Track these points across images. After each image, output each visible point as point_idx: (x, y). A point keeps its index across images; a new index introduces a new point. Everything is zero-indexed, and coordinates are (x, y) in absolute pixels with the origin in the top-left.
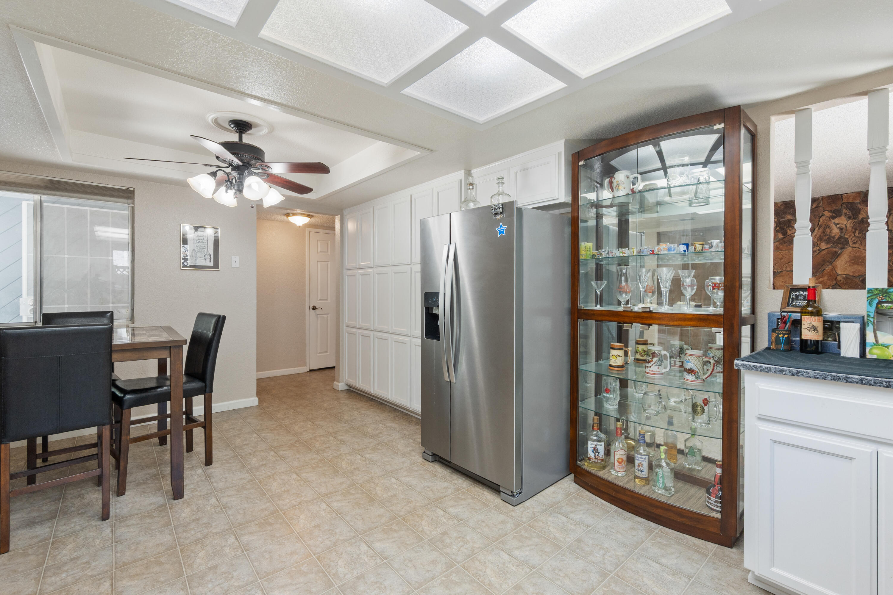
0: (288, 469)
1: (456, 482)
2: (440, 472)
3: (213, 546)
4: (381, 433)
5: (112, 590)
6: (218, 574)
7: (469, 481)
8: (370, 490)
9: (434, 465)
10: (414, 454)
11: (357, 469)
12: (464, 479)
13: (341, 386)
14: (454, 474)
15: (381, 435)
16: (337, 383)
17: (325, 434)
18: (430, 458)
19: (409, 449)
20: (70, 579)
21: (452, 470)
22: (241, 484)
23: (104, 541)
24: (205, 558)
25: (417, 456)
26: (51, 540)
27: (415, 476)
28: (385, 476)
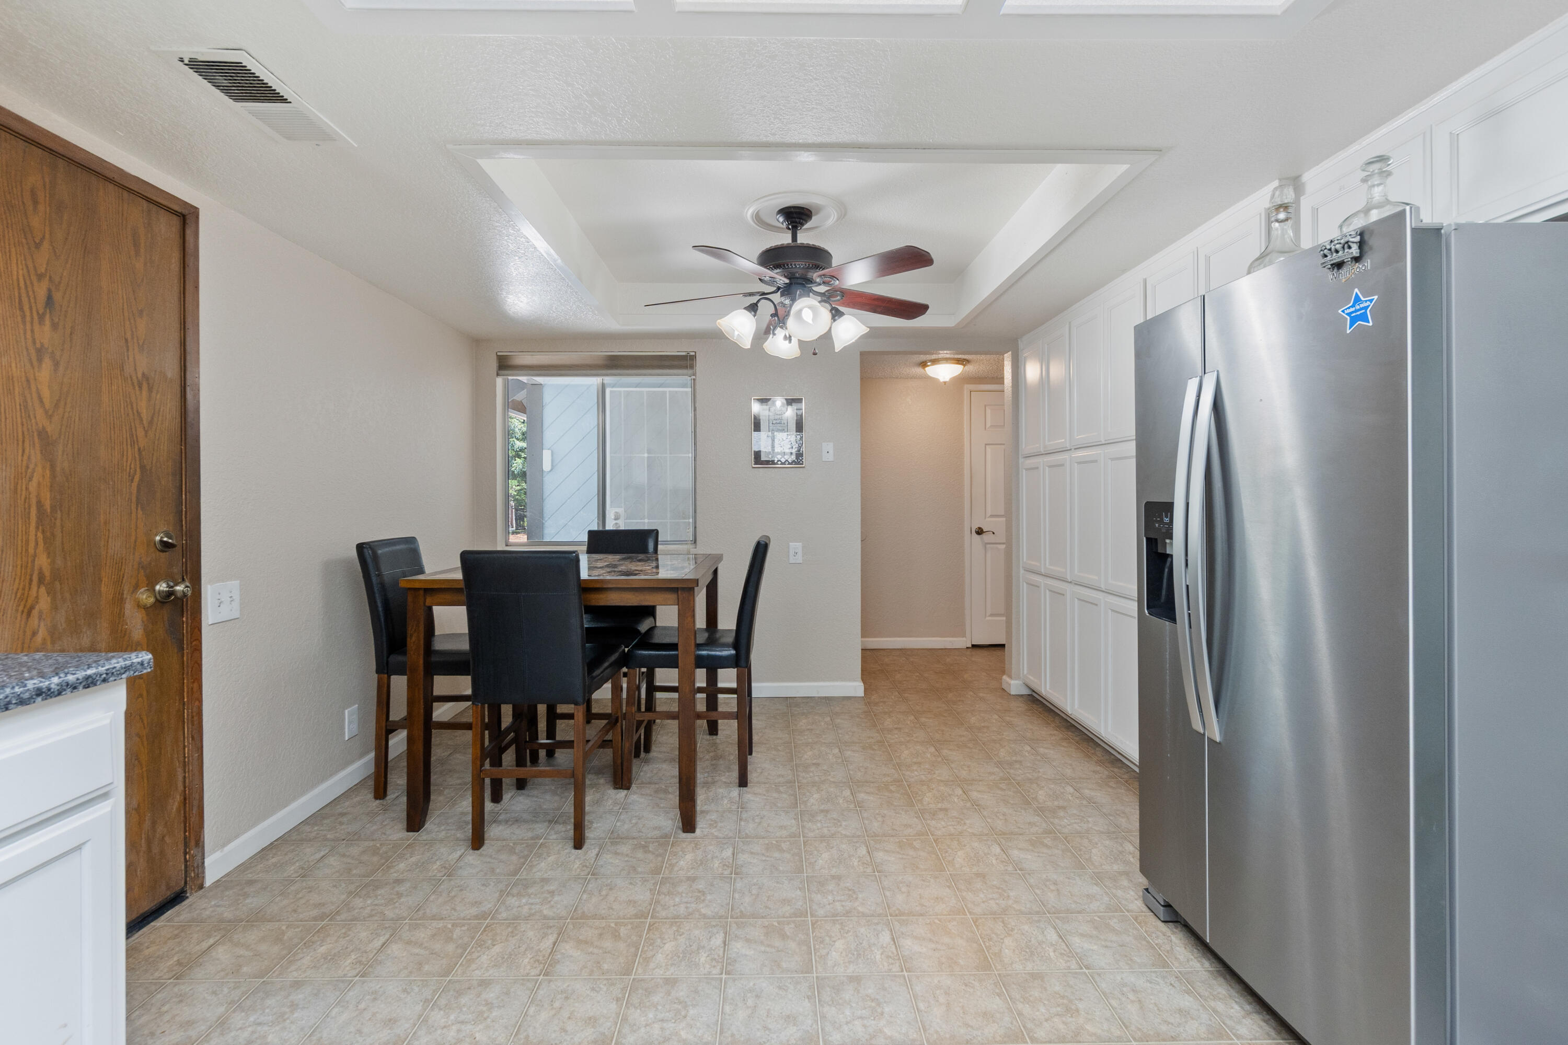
0: (859, 833)
1: (1220, 1006)
2: (1181, 958)
3: (689, 939)
4: (1064, 808)
5: (551, 953)
6: (670, 998)
7: (1265, 1021)
8: (990, 940)
9: (1169, 933)
10: (1125, 883)
11: (982, 876)
12: (1248, 1007)
13: (1015, 686)
14: (1221, 980)
15: (1062, 814)
16: (1008, 679)
17: (951, 779)
18: (1161, 910)
19: (1115, 867)
20: (525, 911)
21: (1220, 967)
22: (777, 837)
23: (583, 866)
24: (669, 957)
25: (1132, 893)
26: (541, 841)
27: (1109, 944)
28: (1036, 918)
